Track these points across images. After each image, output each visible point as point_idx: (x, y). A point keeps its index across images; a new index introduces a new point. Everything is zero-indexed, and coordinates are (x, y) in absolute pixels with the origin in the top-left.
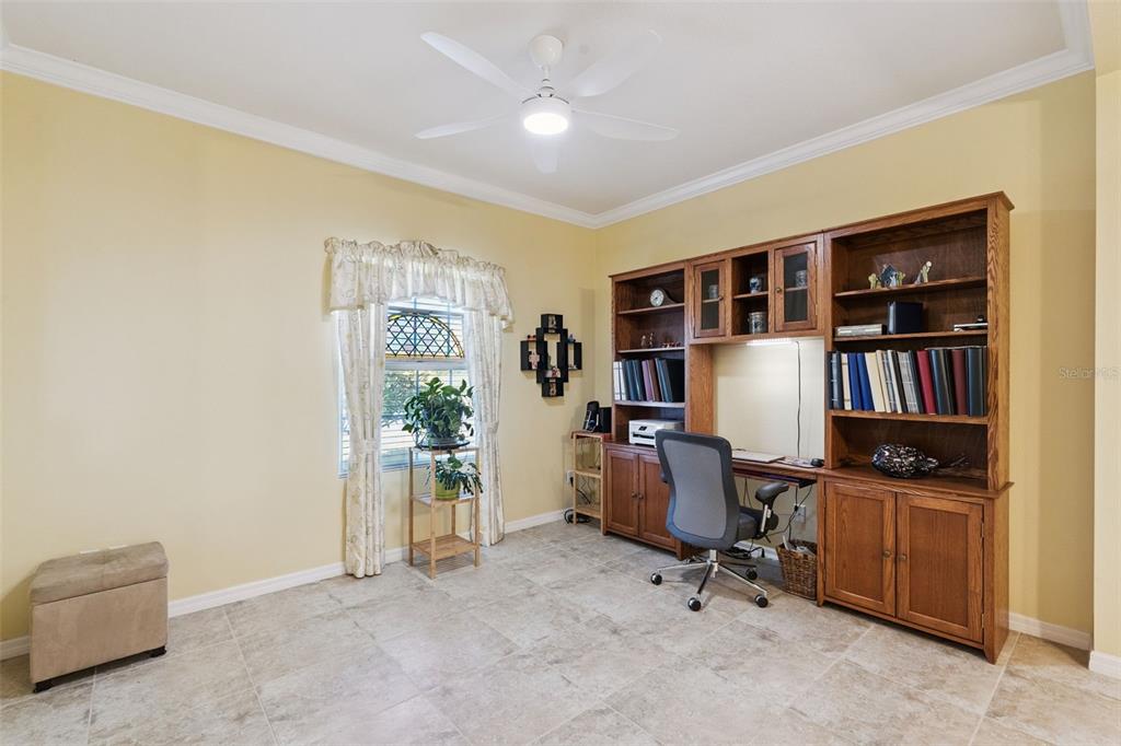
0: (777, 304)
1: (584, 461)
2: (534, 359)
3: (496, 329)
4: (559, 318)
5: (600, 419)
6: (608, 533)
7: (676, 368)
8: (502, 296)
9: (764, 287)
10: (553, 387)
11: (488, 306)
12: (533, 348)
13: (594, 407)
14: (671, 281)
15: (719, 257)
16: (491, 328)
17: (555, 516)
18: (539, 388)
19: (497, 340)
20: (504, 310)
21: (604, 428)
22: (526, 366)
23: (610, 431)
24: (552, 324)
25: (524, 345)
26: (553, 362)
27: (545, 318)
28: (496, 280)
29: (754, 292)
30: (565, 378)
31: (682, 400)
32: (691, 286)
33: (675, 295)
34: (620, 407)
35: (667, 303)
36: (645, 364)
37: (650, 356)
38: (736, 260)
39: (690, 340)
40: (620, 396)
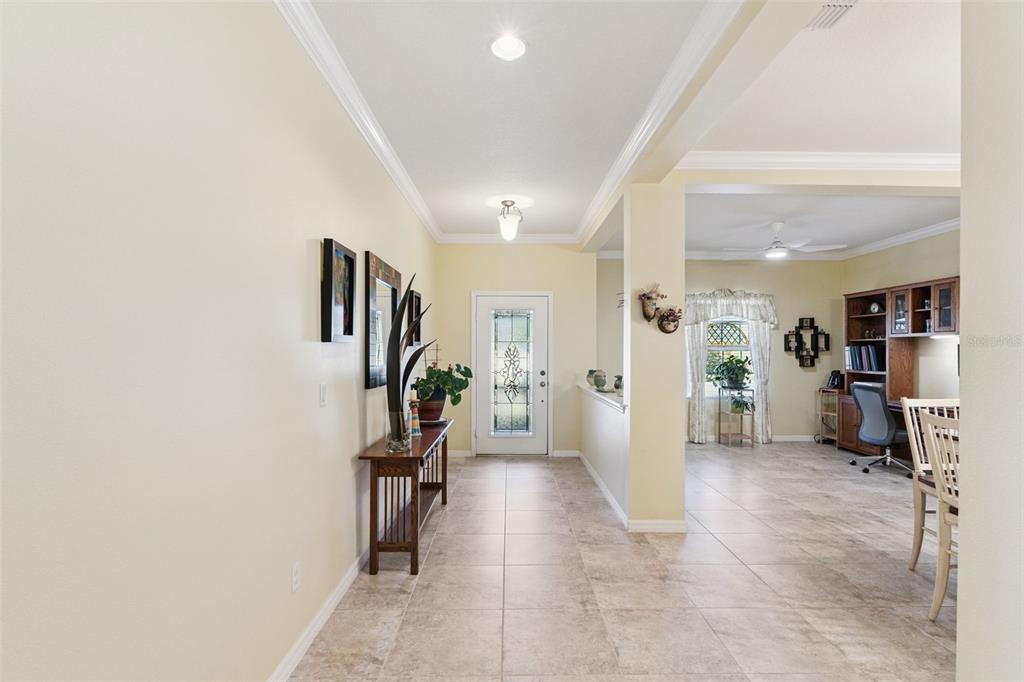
0: (935, 315)
1: (828, 407)
2: (793, 344)
3: (767, 329)
4: (812, 320)
5: (838, 381)
6: (840, 448)
7: (880, 349)
8: (771, 311)
9: (929, 306)
10: (807, 360)
11: (762, 318)
12: (793, 339)
13: (836, 374)
14: (879, 298)
15: (905, 288)
16: (764, 329)
17: (808, 438)
18: (797, 362)
19: (768, 336)
20: (772, 319)
21: (840, 386)
22: (788, 348)
23: (843, 388)
24: (807, 323)
25: (786, 337)
26: (808, 345)
27: (801, 320)
28: (767, 303)
29: (927, 309)
30: (816, 356)
31: (885, 370)
32: (889, 303)
33: (883, 308)
34: (849, 373)
35: (878, 312)
36: (863, 348)
37: (866, 344)
38: (914, 290)
39: (889, 335)
40: (849, 367)
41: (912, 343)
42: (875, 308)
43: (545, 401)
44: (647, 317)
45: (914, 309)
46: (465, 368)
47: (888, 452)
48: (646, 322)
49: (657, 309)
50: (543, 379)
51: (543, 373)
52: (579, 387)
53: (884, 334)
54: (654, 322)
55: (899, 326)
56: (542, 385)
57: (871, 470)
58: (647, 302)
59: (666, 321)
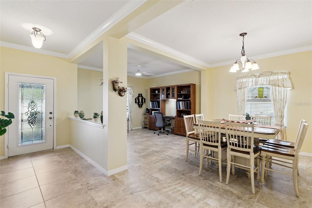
0: (171, 94)
1: (145, 118)
2: (137, 101)
3: (131, 96)
4: (141, 94)
5: (148, 111)
6: (149, 129)
7: (159, 103)
8: (132, 91)
9: (170, 92)
10: (140, 106)
11: (130, 93)
12: (137, 100)
13: (147, 109)
14: (158, 89)
15: (164, 87)
16: (130, 96)
17: (141, 127)
18: (138, 106)
19: (131, 99)
20: (132, 94)
21: (149, 112)
22: (136, 102)
23: (149, 113)
24: (140, 95)
25: (136, 99)
26: (140, 102)
27: (139, 94)
28: (131, 89)
29: (169, 92)
30: (142, 104)
31: (159, 108)
32: (161, 91)
33: (159, 92)
34: (151, 109)
35: (158, 93)
36: (154, 102)
37: (155, 101)
38: (166, 88)
39: (161, 99)
40: (151, 107)
41: (164, 101)
42: (157, 92)
43: (52, 125)
44: (115, 90)
45: (166, 92)
46: (9, 113)
47: (162, 129)
48: (114, 92)
49: (119, 87)
50: (51, 116)
51: (51, 113)
52: (69, 118)
53: (159, 99)
54: (117, 92)
55: (162, 97)
56: (50, 118)
57: (160, 134)
58: (115, 84)
59: (121, 92)
